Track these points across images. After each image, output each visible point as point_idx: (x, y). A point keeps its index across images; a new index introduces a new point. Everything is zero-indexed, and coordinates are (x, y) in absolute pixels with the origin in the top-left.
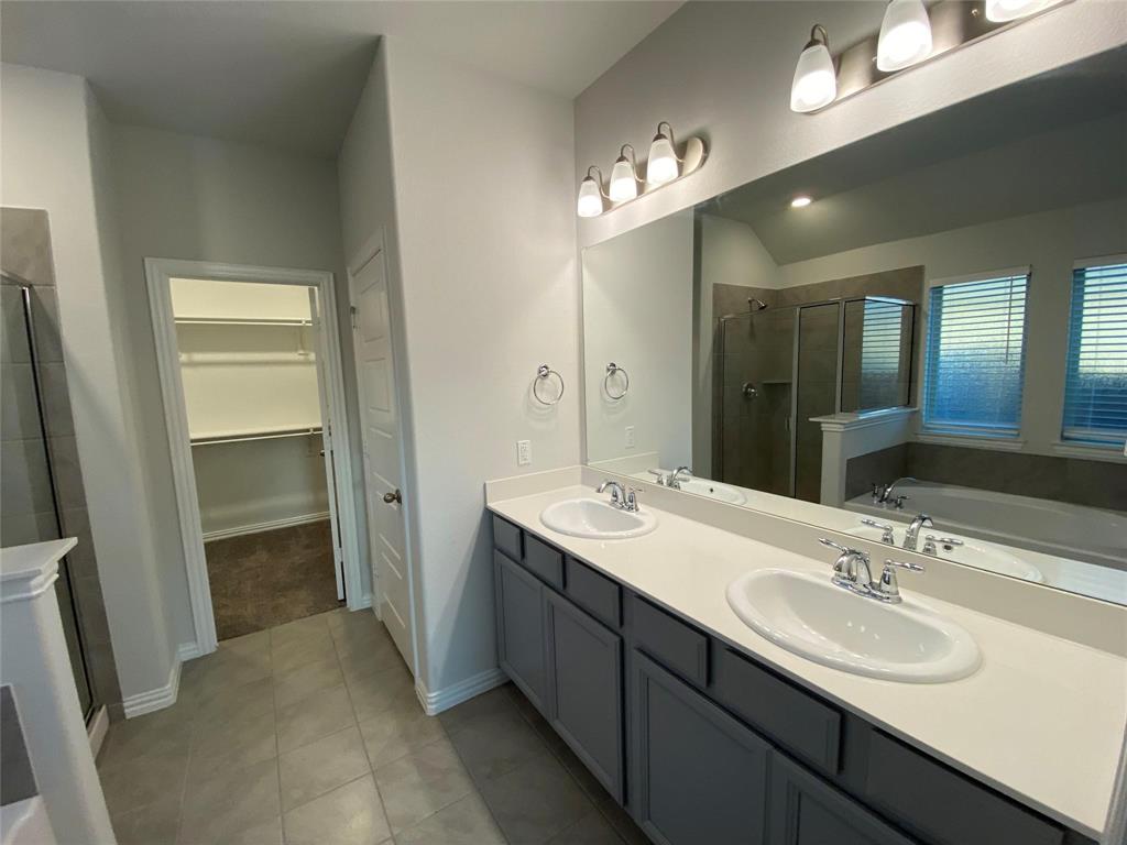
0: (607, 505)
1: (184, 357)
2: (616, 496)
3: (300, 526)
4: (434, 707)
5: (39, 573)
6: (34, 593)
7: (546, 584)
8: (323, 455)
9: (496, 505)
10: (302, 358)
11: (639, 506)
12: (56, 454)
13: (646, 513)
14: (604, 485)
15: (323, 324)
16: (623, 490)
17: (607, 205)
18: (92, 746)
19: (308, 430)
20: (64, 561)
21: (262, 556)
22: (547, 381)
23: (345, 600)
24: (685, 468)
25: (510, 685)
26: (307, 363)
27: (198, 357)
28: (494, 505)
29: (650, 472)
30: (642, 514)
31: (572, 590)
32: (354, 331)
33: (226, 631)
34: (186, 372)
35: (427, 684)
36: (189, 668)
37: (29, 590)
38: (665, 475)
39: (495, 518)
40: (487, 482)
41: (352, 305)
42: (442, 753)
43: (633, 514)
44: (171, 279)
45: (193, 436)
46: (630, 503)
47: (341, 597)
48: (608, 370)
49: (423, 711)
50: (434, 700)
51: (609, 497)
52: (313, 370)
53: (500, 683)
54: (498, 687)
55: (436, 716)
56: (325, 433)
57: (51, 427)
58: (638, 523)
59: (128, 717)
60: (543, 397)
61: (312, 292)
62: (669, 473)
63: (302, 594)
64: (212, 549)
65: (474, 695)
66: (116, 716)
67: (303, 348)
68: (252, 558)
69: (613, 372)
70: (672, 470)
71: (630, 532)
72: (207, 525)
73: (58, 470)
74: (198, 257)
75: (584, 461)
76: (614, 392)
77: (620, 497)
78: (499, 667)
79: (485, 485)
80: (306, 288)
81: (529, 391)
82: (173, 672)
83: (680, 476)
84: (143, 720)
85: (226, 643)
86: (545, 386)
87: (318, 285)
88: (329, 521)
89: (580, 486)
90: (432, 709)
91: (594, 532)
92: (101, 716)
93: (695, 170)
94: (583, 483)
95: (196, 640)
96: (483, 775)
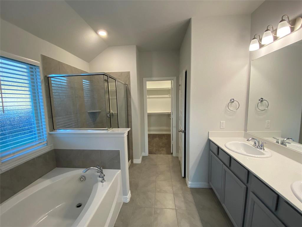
0: (251, 146)
1: (148, 97)
2: (256, 143)
3: (165, 134)
4: (190, 185)
5: (125, 133)
6: (125, 136)
7: (224, 164)
8: (170, 119)
9: (211, 138)
10: (169, 96)
11: (265, 149)
12: (129, 114)
13: (267, 151)
14: (250, 139)
15: (173, 89)
16: (259, 142)
17: (261, 46)
18: (129, 165)
19: (169, 113)
20: (128, 132)
21: (158, 139)
22: (233, 104)
23: (172, 153)
24: (291, 139)
25: (211, 189)
26: (170, 97)
27: (150, 96)
28: (210, 138)
29: (273, 138)
30: (266, 151)
31: (232, 168)
32: (180, 90)
33: (150, 152)
34: (148, 99)
35: (188, 179)
36: (144, 158)
37: (124, 135)
38: (280, 140)
39: (211, 142)
40: (209, 131)
41: (180, 84)
42: (190, 197)
43: (262, 151)
44: (147, 82)
45: (148, 112)
46: (261, 147)
47: (172, 152)
48: (260, 100)
49: (187, 185)
50: (190, 183)
51: (253, 143)
52: (170, 99)
53: (209, 188)
54: (208, 188)
55: (190, 188)
56: (171, 114)
57: (129, 109)
58: (263, 154)
59: (134, 163)
60: (231, 109)
61: (172, 82)
62: (283, 139)
63: (164, 149)
64: (149, 136)
65: (201, 187)
66: (132, 162)
67: (169, 94)
68: (156, 139)
69: (262, 101)
70: (285, 138)
71: (259, 156)
72: (149, 130)
73: (129, 117)
74: (151, 77)
75: (246, 130)
76: (261, 108)
77: (257, 144)
78: (209, 183)
79: (209, 132)
80: (170, 81)
81: (226, 107)
82: (141, 157)
83: (288, 141)
84: (136, 164)
85: (150, 155)
86: (232, 105)
87: (173, 80)
88: (170, 134)
89: (243, 138)
90: (189, 186)
91: (245, 153)
92: (130, 161)
93: (299, 29)
94: (244, 137)
95: (145, 152)
96: (200, 208)
